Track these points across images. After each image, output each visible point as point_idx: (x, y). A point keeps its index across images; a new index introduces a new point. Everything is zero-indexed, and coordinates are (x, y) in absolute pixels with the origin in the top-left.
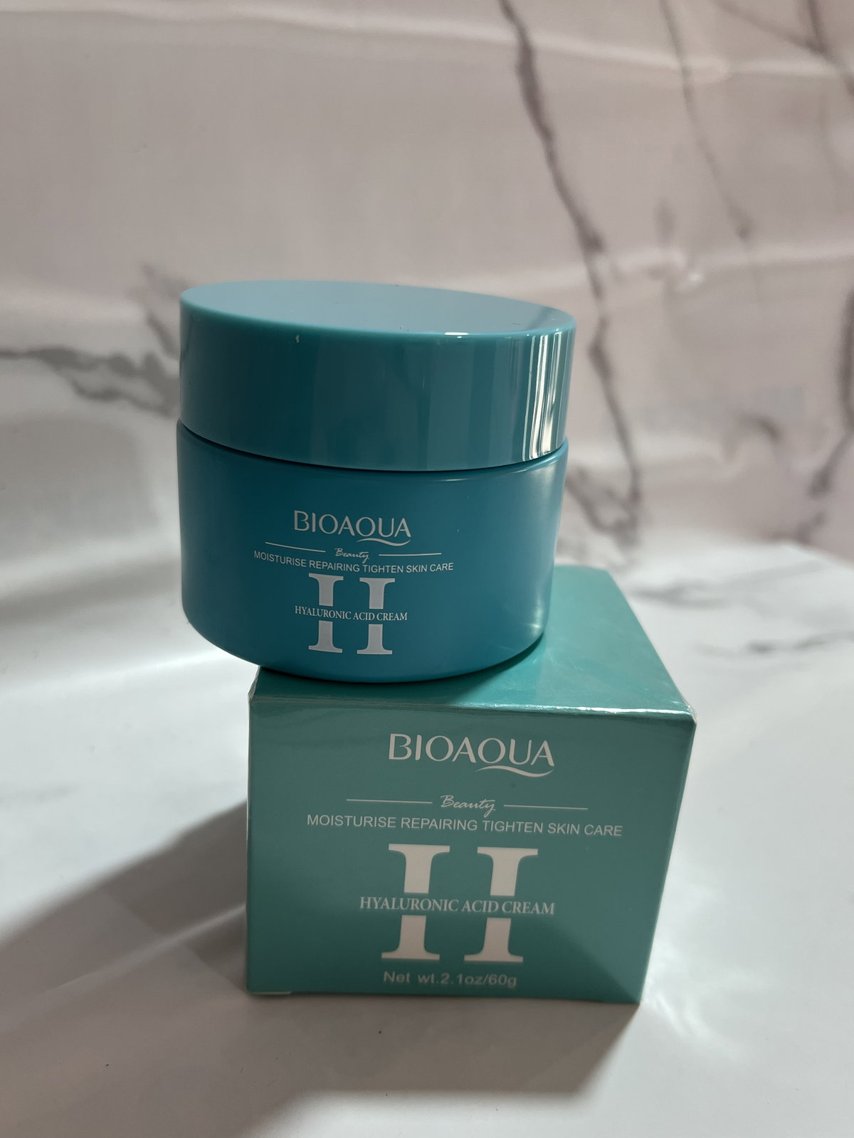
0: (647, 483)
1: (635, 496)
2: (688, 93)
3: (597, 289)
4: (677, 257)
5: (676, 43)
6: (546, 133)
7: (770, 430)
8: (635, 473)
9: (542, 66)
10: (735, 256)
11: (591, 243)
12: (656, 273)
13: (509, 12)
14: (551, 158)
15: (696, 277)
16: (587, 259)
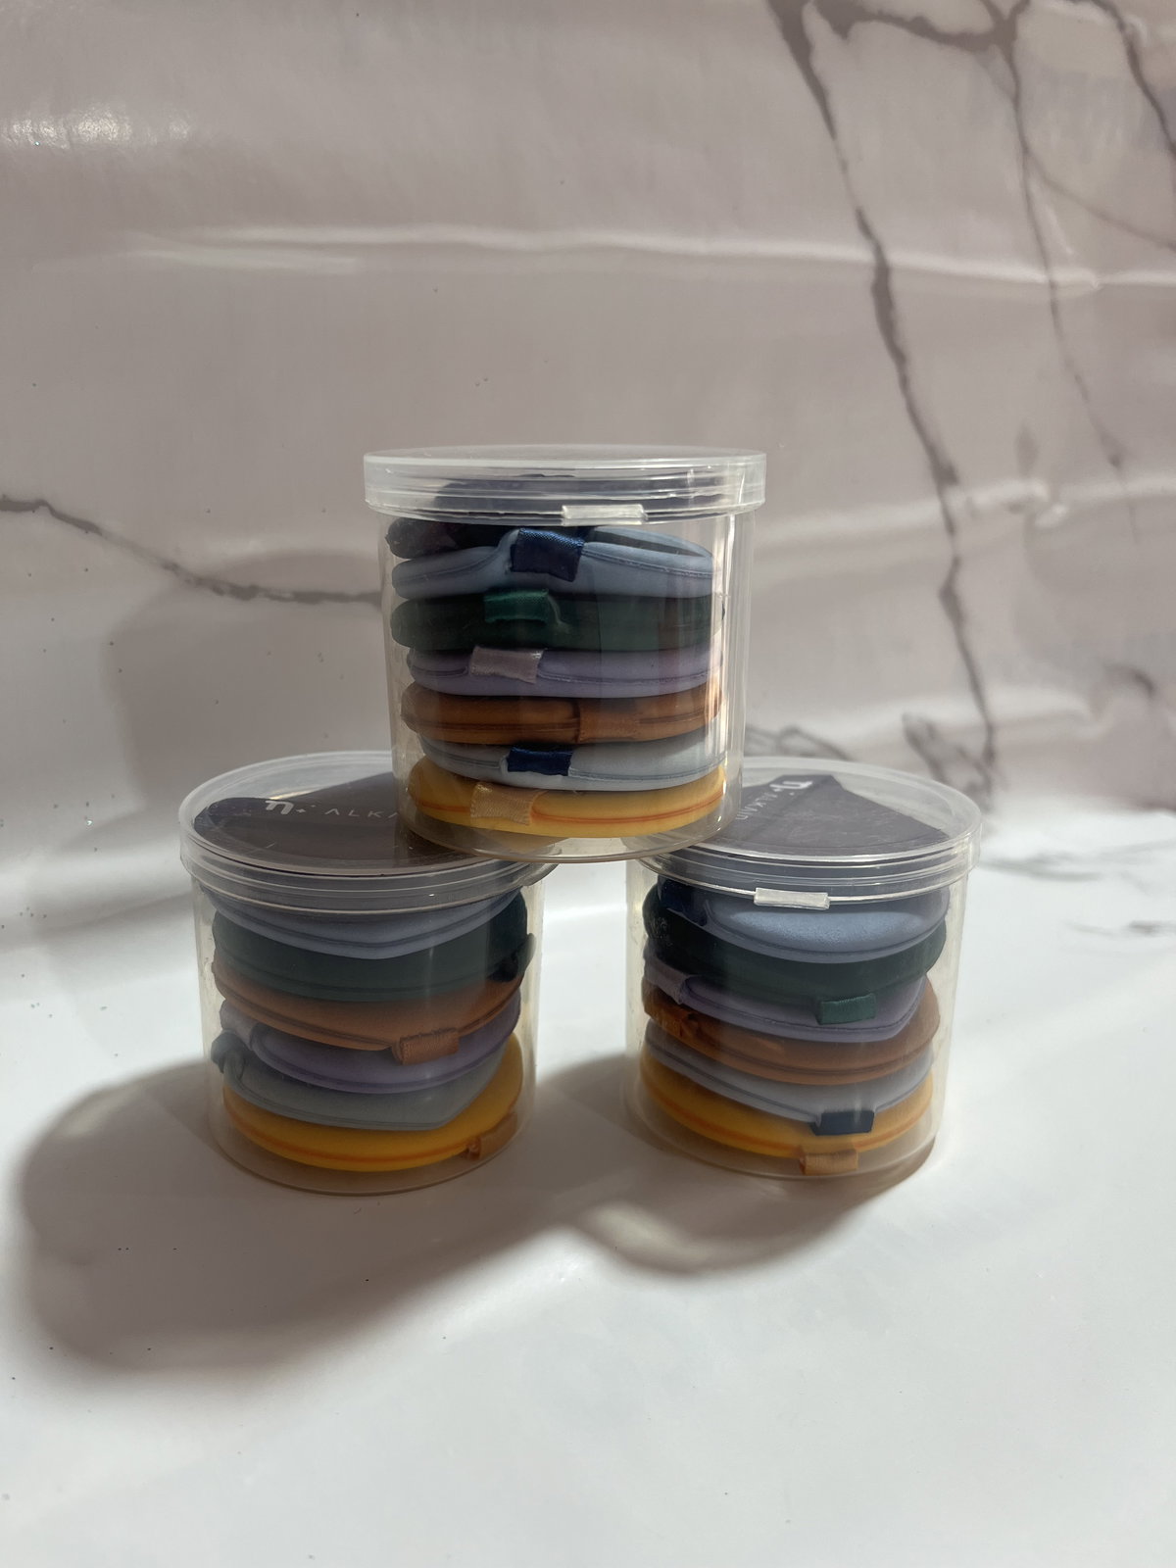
0: (1002, 740)
1: (990, 754)
2: (1054, 308)
3: (951, 527)
4: (1039, 489)
5: (1043, 256)
6: (899, 356)
7: (1145, 683)
8: (990, 728)
9: (898, 284)
10: (1106, 488)
11: (945, 475)
12: (1015, 507)
13: (865, 229)
14: (904, 382)
15: (1060, 510)
16: (940, 492)
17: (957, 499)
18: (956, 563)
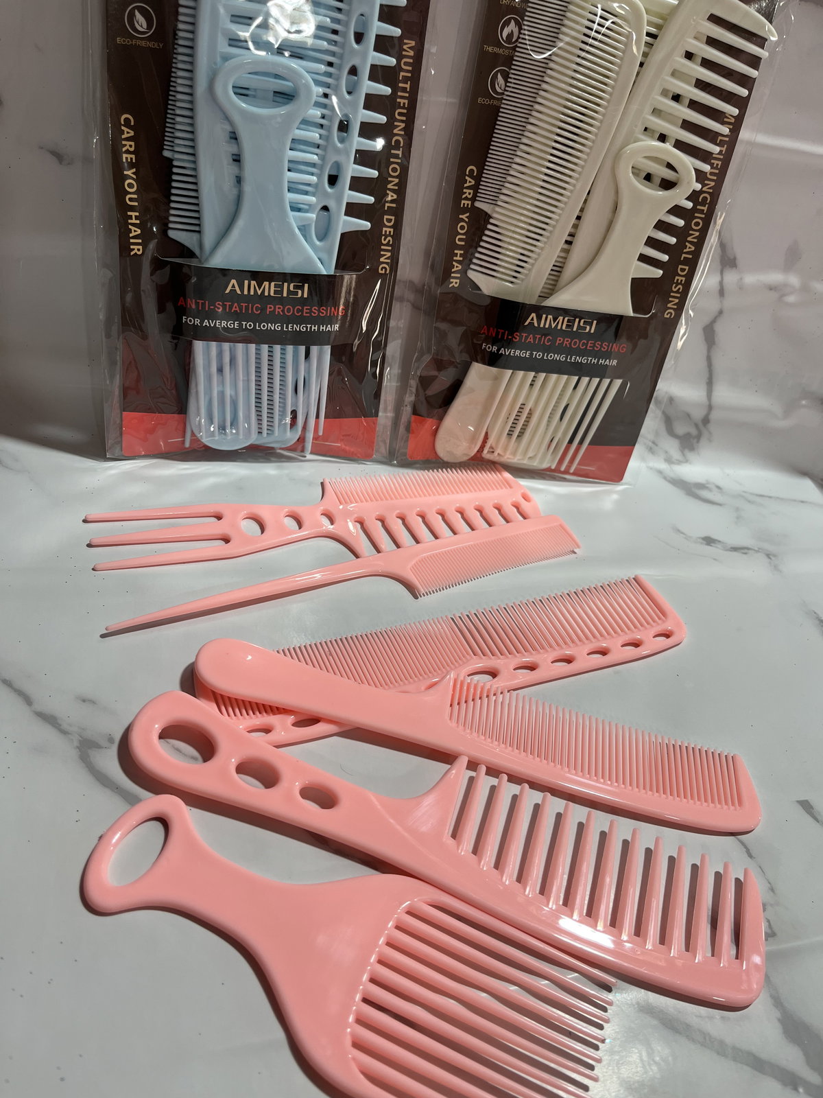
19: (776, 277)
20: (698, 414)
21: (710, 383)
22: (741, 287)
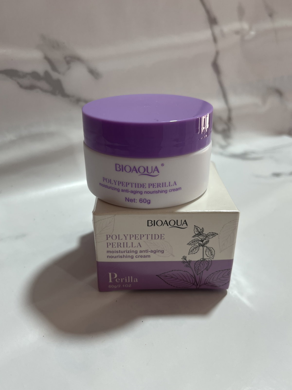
0: (234, 114)
1: (230, 119)
3: (215, 40)
4: (245, 26)
7: (279, 93)
8: (230, 110)
10: (267, 25)
11: (213, 21)
12: (237, 32)
15: (253, 33)
16: (211, 28)
17: (217, 30)
18: (217, 53)
19: (236, 25)
20: (225, 116)
21: (225, 96)
22: (223, 35)
